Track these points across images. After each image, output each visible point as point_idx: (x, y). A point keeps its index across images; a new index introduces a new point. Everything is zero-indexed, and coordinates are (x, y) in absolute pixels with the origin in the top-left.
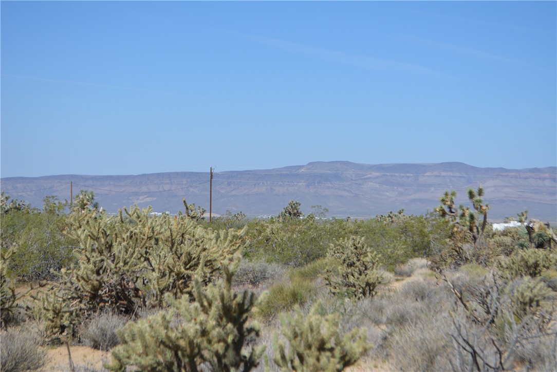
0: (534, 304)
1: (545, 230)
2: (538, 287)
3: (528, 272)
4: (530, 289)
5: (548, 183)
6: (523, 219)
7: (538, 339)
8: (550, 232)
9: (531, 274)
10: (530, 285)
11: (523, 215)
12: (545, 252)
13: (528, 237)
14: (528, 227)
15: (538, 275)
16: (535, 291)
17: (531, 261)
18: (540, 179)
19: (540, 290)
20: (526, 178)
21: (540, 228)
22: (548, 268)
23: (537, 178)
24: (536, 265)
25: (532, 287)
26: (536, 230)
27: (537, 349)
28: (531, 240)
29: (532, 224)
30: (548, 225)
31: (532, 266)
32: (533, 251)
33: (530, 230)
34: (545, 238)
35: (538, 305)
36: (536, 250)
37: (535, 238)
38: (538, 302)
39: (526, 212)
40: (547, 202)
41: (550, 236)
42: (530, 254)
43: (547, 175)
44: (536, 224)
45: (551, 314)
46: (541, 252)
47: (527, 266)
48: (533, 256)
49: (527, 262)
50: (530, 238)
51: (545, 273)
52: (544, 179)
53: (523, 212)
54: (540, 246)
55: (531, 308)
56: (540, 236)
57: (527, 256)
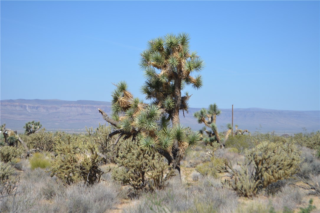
0: (5, 178)
1: (14, 135)
2: (8, 168)
3: (4, 160)
4: (3, 169)
5: (18, 108)
6: (3, 129)
7: (6, 198)
8: (17, 136)
9: (5, 161)
10: (3, 167)
11: (3, 127)
12: (13, 148)
13: (4, 139)
14: (4, 134)
15: (9, 161)
16: (6, 170)
17: (6, 153)
18: (13, 106)
19: (9, 169)
20: (6, 105)
21: (12, 134)
22: (15, 157)
23: (11, 106)
24: (8, 155)
25: (4, 168)
26: (9, 135)
27: (6, 203)
28: (6, 141)
29: (7, 132)
30: (16, 132)
31: (6, 156)
32: (6, 147)
33: (5, 135)
34: (14, 140)
35: (7, 179)
36: (8, 146)
37: (8, 140)
38: (7, 176)
39: (5, 125)
40: (17, 119)
41: (17, 139)
42: (5, 149)
43: (18, 104)
44: (9, 131)
45: (15, 183)
46: (11, 148)
47: (3, 156)
48: (6, 150)
49: (3, 154)
50: (5, 140)
51: (13, 160)
52: (16, 106)
53: (3, 124)
54: (11, 144)
55: (3, 180)
56: (12, 138)
57: (3, 150)
